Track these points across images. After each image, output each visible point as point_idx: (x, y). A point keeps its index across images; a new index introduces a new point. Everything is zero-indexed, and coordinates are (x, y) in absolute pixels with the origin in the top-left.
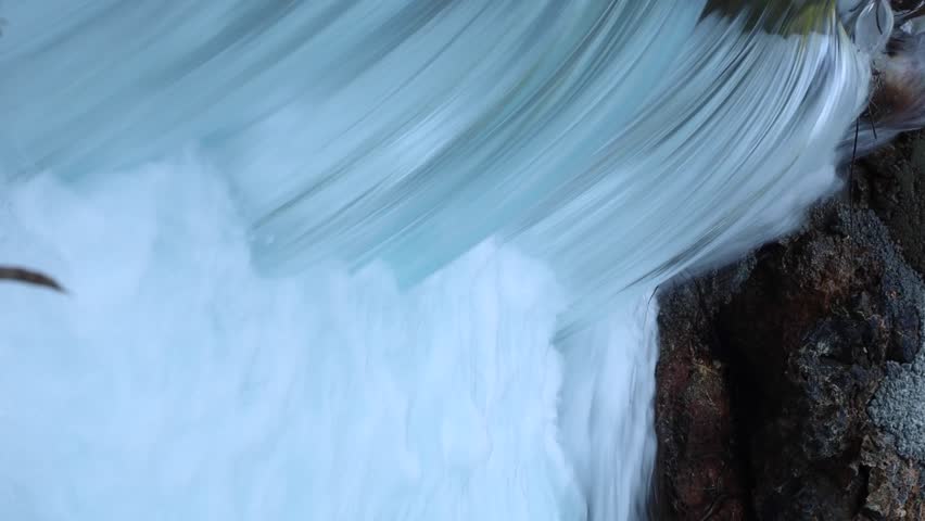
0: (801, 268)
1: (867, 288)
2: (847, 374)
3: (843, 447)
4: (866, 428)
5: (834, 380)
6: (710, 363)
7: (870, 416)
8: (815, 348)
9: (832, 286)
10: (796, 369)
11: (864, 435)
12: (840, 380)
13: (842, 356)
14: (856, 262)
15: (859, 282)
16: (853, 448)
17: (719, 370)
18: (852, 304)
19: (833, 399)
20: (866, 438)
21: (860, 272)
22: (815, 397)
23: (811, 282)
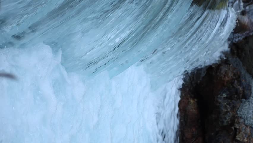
0: (218, 74)
1: (236, 79)
2: (231, 102)
3: (230, 122)
4: (236, 117)
5: (227, 104)
6: (193, 100)
7: (237, 114)
8: (222, 95)
9: (227, 79)
10: (217, 101)
11: (235, 119)
12: (229, 104)
13: (229, 98)
14: (233, 72)
15: (234, 78)
16: (233, 122)
17: (196, 101)
18: (232, 83)
19: (227, 109)
20: (236, 120)
21: (234, 75)
22: (222, 109)
23: (221, 78)
